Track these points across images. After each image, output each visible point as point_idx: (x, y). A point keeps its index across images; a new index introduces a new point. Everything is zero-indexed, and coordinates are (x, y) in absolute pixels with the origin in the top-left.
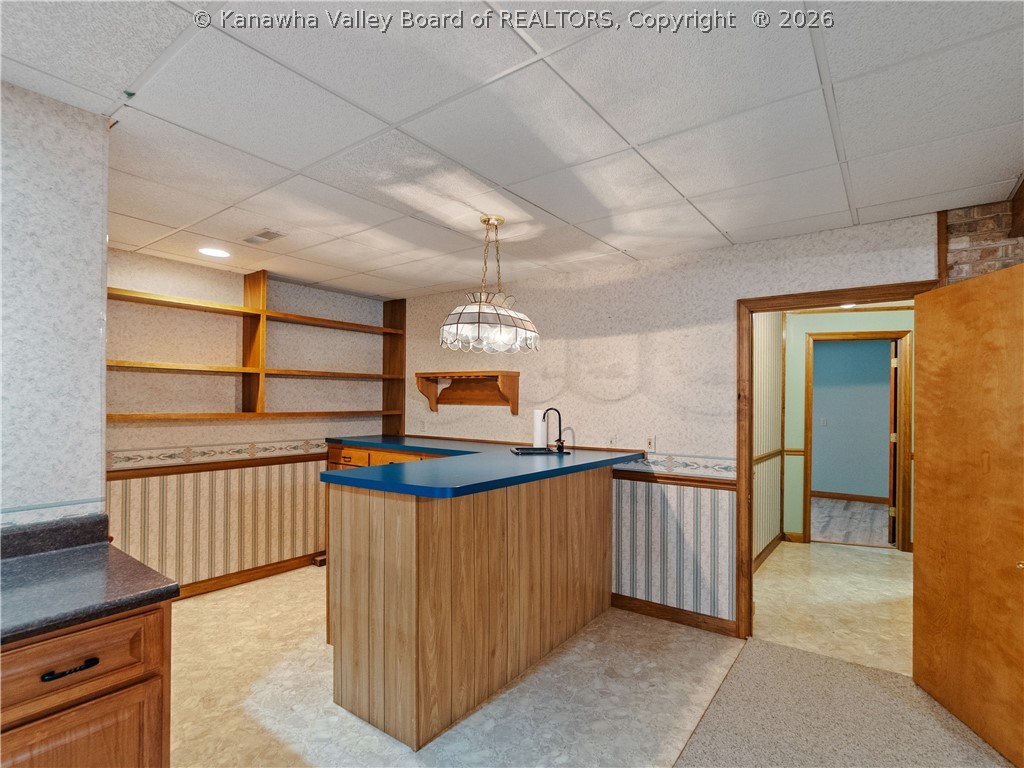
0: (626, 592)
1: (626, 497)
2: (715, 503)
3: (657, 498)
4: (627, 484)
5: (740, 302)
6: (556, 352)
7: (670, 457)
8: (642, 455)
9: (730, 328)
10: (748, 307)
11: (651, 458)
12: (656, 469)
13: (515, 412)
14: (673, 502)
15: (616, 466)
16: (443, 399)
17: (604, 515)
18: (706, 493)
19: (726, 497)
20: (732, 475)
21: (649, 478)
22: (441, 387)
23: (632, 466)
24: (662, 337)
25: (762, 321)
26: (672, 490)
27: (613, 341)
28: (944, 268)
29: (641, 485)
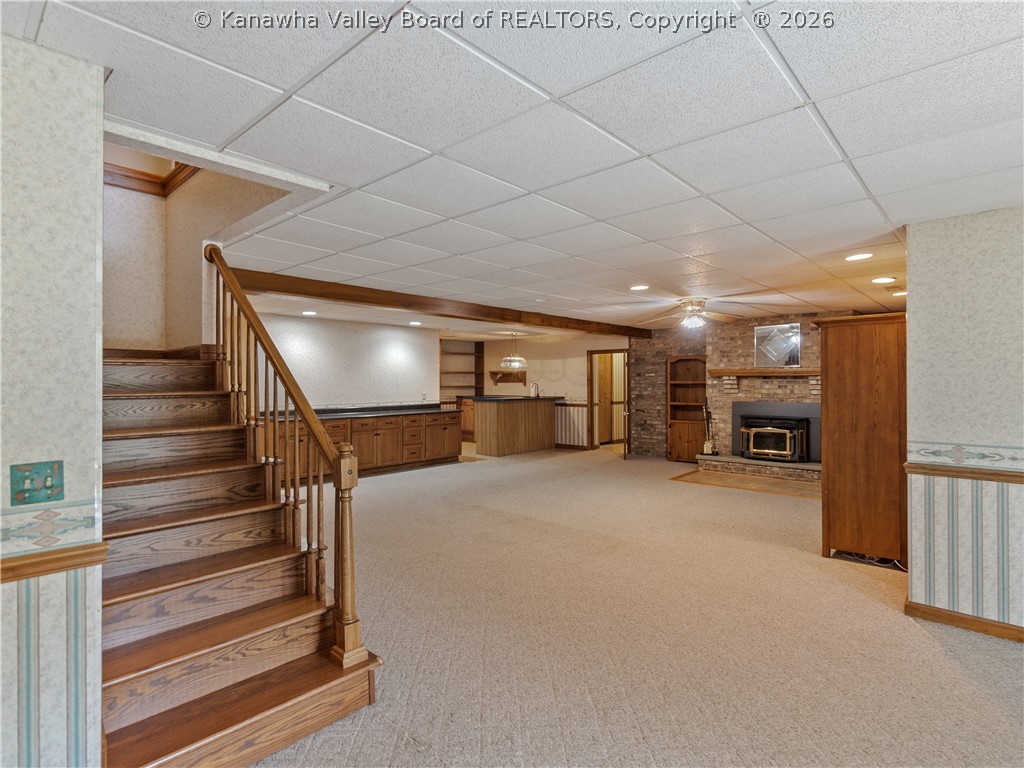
0: (560, 442)
1: (559, 412)
2: (582, 411)
3: (568, 411)
4: (559, 407)
5: (588, 351)
6: (537, 364)
7: (571, 398)
8: (563, 398)
9: (584, 360)
10: (590, 353)
11: (565, 399)
12: (567, 402)
13: (525, 386)
14: (572, 412)
15: (556, 402)
16: (500, 380)
17: (552, 418)
18: (580, 408)
19: (585, 409)
20: (587, 403)
21: (566, 405)
22: (498, 376)
23: (561, 402)
24: (570, 361)
25: (596, 357)
26: (572, 408)
27: (554, 361)
28: (630, 346)
29: (563, 407)
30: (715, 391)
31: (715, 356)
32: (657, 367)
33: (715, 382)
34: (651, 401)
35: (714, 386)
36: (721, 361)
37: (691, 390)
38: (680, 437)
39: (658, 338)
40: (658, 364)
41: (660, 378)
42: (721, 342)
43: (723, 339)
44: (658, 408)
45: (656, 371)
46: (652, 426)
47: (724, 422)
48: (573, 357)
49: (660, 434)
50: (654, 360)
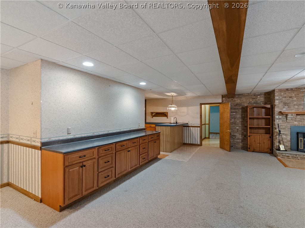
0: (185, 142)
1: (185, 129)
2: (197, 129)
3: (190, 129)
4: (185, 128)
5: (200, 104)
7: (191, 124)
8: (188, 123)
9: (199, 107)
10: (201, 104)
11: (189, 124)
12: (189, 125)
13: (167, 118)
14: (192, 130)
15: (184, 125)
16: (154, 116)
17: (182, 132)
18: (196, 128)
19: (199, 128)
20: (199, 126)
21: (189, 126)
22: (153, 114)
23: (186, 125)
24: (190, 108)
25: (203, 106)
26: (192, 128)
27: (183, 108)
28: (222, 101)
29: (187, 128)
30: (281, 121)
31: (280, 105)
32: (237, 110)
33: (281, 117)
34: (234, 125)
35: (279, 119)
36: (284, 107)
37: (255, 120)
38: (255, 141)
39: (237, 98)
40: (238, 109)
41: (239, 115)
42: (284, 99)
43: (285, 97)
44: (237, 128)
45: (236, 112)
46: (234, 136)
47: (286, 135)
48: (192, 106)
49: (238, 139)
50: (235, 107)
